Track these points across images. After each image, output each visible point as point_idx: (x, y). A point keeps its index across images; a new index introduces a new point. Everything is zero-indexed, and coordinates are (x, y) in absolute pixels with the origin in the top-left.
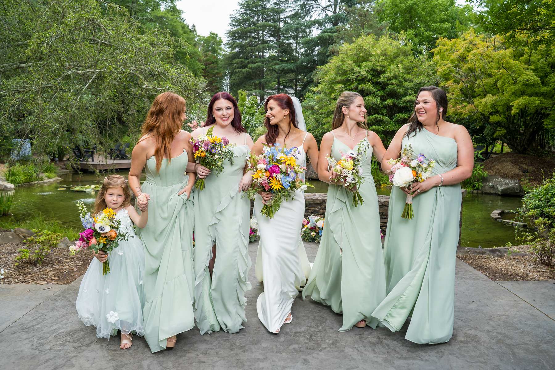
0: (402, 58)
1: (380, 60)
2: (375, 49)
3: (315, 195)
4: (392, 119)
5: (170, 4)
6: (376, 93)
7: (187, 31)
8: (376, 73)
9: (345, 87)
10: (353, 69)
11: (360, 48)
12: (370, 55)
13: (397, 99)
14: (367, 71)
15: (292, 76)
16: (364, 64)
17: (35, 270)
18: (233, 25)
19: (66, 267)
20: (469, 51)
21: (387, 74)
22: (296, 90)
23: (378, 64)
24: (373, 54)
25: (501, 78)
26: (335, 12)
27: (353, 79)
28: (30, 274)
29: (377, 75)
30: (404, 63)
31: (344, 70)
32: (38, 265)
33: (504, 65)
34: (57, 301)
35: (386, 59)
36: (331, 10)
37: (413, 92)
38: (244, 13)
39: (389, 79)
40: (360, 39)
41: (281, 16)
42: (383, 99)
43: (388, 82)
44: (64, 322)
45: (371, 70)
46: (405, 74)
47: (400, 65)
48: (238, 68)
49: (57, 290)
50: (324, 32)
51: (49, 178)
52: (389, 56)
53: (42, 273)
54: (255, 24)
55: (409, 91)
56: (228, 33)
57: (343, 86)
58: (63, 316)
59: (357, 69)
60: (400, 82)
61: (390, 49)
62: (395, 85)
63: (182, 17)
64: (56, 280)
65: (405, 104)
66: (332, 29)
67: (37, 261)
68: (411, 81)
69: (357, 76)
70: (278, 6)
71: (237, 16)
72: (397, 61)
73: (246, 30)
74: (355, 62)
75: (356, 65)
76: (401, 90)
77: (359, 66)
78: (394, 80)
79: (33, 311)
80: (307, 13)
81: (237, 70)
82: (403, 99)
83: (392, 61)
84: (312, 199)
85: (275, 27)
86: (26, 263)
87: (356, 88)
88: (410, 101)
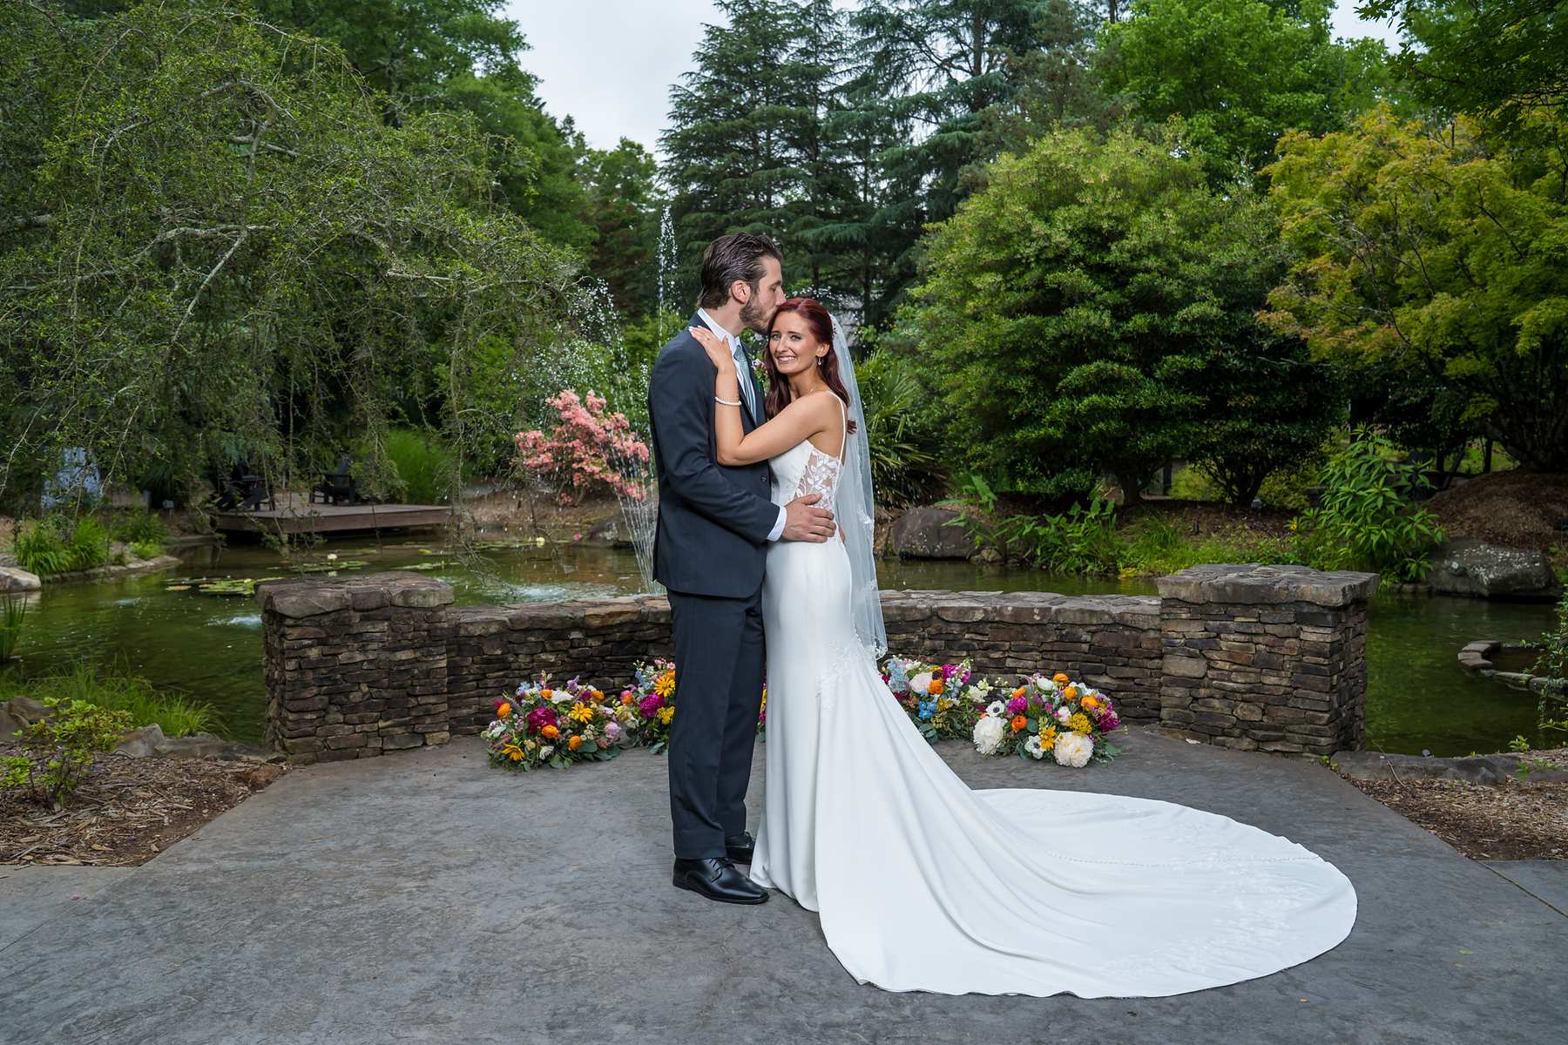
0: (1174, 193)
1: (1109, 200)
2: (1093, 168)
3: (908, 597)
4: (1149, 374)
5: (499, 58)
6: (1098, 298)
7: (549, 135)
8: (1097, 237)
9: (1006, 281)
10: (1028, 229)
11: (1049, 168)
12: (1081, 187)
13: (1163, 315)
14: (1071, 234)
15: (855, 258)
16: (1060, 214)
17: (46, 821)
18: (682, 116)
19: (139, 814)
20: (1375, 167)
21: (1131, 242)
22: (866, 299)
23: (1104, 213)
24: (1086, 181)
25: (1478, 242)
26: (976, 71)
27: (1027, 258)
28: (28, 834)
29: (1099, 245)
30: (1180, 207)
31: (1002, 230)
32: (57, 807)
33: (1485, 205)
34: (94, 917)
35: (1126, 197)
36: (966, 66)
37: (1210, 293)
38: (714, 81)
39: (1136, 255)
40: (1048, 140)
41: (820, 87)
42: (1120, 314)
43: (1135, 264)
44: (103, 983)
45: (1082, 230)
46: (1184, 239)
47: (1169, 213)
48: (697, 238)
49: (99, 883)
50: (944, 129)
51: (142, 556)
52: (1135, 187)
53: (64, 830)
54: (743, 111)
55: (1199, 289)
56: (666, 140)
57: (999, 278)
58: (103, 965)
59: (1039, 227)
60: (1171, 263)
61: (1137, 168)
62: (1156, 274)
63: (536, 97)
64: (105, 852)
65: (1187, 328)
66: (967, 120)
67: (54, 795)
68: (1204, 260)
69: (1042, 250)
70: (812, 60)
71: (692, 89)
72: (1160, 202)
73: (719, 129)
74: (1035, 208)
75: (1037, 215)
76: (1173, 287)
77: (1047, 220)
78: (1153, 258)
79: (12, 950)
80: (897, 76)
82: (1182, 314)
83: (1144, 203)
84: (898, 608)
85: (802, 119)
86: (20, 800)
87: (1040, 284)
88: (1202, 320)
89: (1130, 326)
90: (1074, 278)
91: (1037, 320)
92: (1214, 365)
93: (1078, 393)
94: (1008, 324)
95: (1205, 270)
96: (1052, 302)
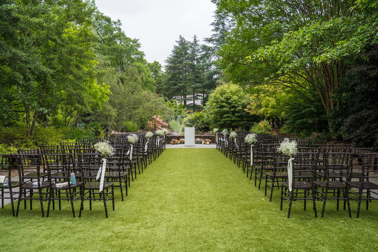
1: (229, 94)
4: (234, 116)
6: (227, 106)
8: (228, 99)
10: (219, 98)
11: (222, 90)
12: (226, 92)
13: (235, 109)
14: (224, 98)
16: (224, 95)
21: (232, 100)
23: (229, 96)
27: (219, 101)
31: (216, 97)
35: (232, 94)
37: (241, 106)
38: (175, 56)
39: (232, 101)
41: (195, 58)
42: (230, 108)
45: (226, 98)
46: (238, 99)
54: (181, 62)
57: (216, 104)
59: (221, 98)
60: (236, 102)
62: (234, 104)
68: (241, 102)
69: (221, 100)
71: (171, 57)
73: (176, 66)
74: (221, 95)
76: (236, 105)
78: (234, 102)
81: (172, 87)
82: (237, 109)
83: (234, 95)
87: (221, 105)
88: (240, 109)
89: (231, 110)
90: (224, 104)
91: (220, 109)
92: (242, 114)
93: (225, 118)
94: (216, 110)
95: (241, 103)
96: (222, 107)
